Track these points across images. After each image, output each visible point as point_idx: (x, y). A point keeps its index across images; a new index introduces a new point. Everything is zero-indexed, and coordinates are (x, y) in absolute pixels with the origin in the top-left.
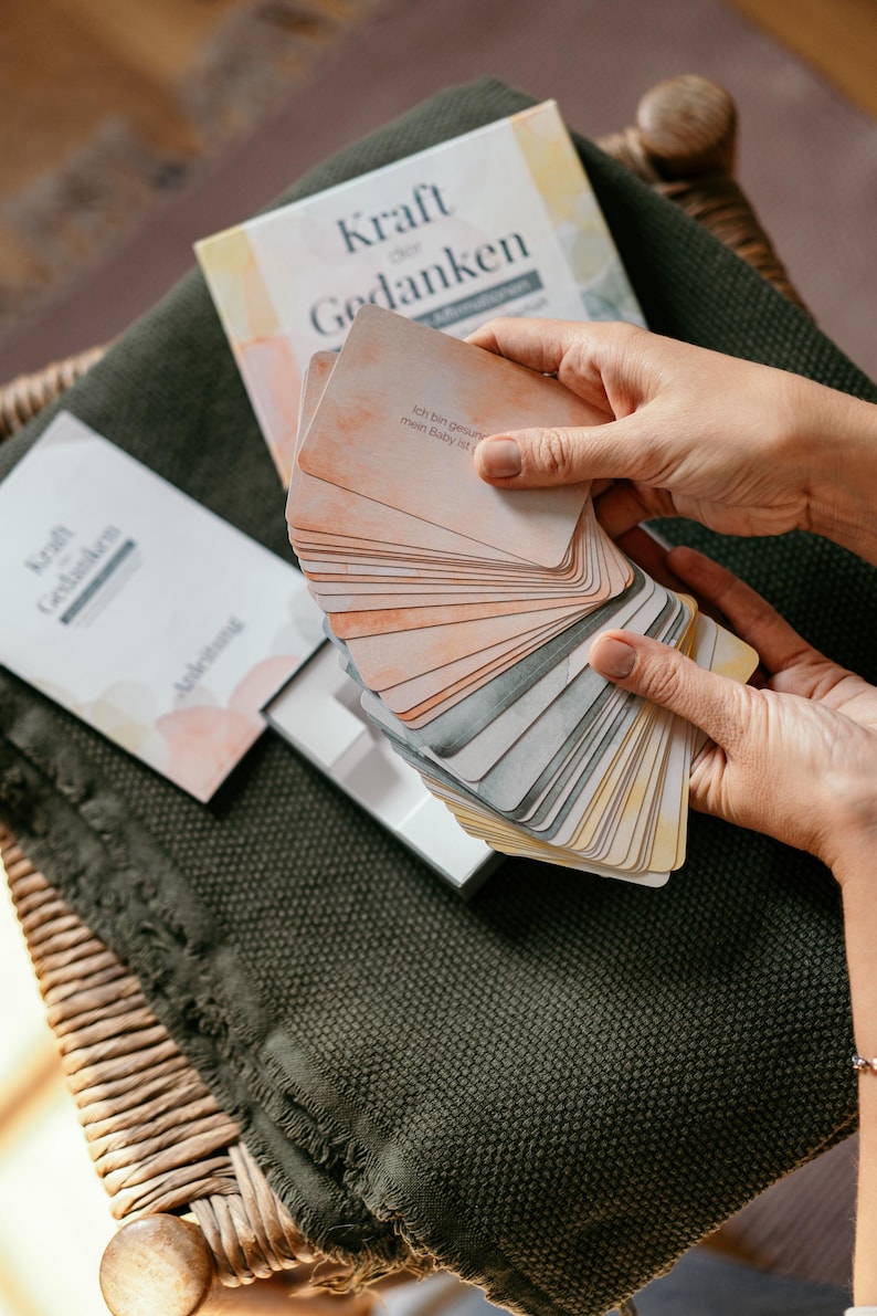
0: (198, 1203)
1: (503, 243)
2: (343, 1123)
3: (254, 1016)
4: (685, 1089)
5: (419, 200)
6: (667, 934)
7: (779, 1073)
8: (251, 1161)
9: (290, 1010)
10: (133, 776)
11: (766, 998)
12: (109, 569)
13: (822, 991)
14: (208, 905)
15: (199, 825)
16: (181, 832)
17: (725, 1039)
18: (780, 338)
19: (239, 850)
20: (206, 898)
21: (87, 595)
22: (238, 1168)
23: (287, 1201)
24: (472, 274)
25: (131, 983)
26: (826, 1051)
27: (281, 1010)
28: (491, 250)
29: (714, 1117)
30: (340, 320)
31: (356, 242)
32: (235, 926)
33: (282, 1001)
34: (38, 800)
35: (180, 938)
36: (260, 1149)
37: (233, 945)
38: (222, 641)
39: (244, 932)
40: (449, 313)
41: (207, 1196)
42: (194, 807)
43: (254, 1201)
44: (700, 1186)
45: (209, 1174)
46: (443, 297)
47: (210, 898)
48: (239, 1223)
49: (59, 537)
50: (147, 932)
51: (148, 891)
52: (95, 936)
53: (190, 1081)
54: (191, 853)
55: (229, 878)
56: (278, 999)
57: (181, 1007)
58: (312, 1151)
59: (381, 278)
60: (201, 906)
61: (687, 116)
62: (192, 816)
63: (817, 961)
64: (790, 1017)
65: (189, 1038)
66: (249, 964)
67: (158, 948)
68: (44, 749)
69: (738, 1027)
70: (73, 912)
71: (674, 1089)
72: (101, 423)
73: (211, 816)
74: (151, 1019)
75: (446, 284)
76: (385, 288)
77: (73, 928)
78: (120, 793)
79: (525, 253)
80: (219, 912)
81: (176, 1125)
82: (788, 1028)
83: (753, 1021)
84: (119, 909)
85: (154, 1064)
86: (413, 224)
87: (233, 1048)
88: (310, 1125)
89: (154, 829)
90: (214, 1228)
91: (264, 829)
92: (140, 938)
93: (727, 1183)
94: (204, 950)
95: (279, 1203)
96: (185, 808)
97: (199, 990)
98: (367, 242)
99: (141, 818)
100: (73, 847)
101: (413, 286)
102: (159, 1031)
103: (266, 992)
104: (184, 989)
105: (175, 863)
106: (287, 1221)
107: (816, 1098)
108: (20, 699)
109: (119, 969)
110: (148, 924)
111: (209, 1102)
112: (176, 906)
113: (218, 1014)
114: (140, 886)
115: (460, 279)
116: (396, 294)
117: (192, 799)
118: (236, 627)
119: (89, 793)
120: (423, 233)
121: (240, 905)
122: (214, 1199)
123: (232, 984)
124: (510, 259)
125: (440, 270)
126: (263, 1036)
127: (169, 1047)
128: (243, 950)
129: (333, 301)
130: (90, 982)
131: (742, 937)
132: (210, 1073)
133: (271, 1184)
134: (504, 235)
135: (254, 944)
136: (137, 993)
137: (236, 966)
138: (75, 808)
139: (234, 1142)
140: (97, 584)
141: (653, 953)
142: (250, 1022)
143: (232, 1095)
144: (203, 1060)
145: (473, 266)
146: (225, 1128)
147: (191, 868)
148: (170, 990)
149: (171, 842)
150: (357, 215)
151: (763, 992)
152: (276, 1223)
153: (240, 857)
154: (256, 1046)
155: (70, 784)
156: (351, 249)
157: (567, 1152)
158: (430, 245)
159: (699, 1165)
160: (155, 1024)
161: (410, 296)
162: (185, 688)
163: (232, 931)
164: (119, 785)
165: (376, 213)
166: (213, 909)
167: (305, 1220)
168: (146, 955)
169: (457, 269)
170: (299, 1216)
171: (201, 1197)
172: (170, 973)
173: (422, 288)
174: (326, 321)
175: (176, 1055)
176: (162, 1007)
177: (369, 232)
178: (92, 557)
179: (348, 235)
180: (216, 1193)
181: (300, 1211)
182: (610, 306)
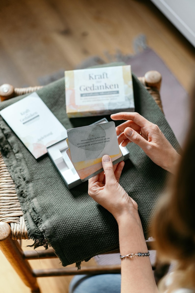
0: (12, 223)
1: (115, 85)
2: (41, 215)
3: (32, 195)
4: (99, 225)
5: (103, 75)
8: (23, 219)
9: (38, 195)
10: (25, 151)
12: (34, 118)
14: (31, 175)
15: (34, 162)
16: (31, 162)
19: (39, 168)
20: (31, 174)
21: (29, 121)
22: (21, 220)
23: (27, 226)
24: (108, 88)
25: (14, 186)
27: (37, 195)
28: (113, 85)
29: (102, 232)
30: (84, 90)
31: (91, 78)
32: (34, 180)
33: (38, 193)
34: (9, 152)
35: (24, 179)
36: (26, 217)
37: (33, 183)
38: (48, 135)
39: (35, 181)
40: (103, 93)
41: (14, 223)
42: (34, 159)
43: (22, 225)
44: (97, 244)
45: (16, 219)
46: (102, 91)
47: (32, 174)
48: (18, 228)
49: (27, 111)
50: (19, 178)
51: (22, 170)
52: (11, 176)
53: (18, 204)
54: (31, 166)
55: (36, 172)
56: (37, 193)
57: (21, 191)
58: (34, 219)
60: (30, 175)
62: (33, 160)
65: (20, 197)
66: (34, 186)
67: (20, 181)
68: (13, 143)
70: (8, 172)
71: (97, 225)
72: (41, 96)
73: (36, 161)
74: (15, 192)
75: (103, 88)
76: (93, 86)
77: (8, 174)
78: (23, 153)
79: (118, 87)
80: (32, 177)
81: (13, 210)
84: (16, 173)
85: (13, 200)
86: (101, 78)
87: (27, 200)
88: (35, 214)
89: (26, 161)
90: (13, 227)
91: (44, 166)
92: (18, 178)
93: (101, 245)
94: (28, 182)
95: (26, 226)
96: (33, 159)
97: (24, 189)
98: (93, 79)
99: (25, 159)
100: (12, 161)
101: (98, 87)
102: (16, 194)
103: (36, 191)
104: (22, 188)
105: (28, 167)
106: (26, 230)
108: (12, 134)
109: (13, 183)
110: (20, 176)
111: (20, 208)
112: (25, 174)
113: (26, 193)
114: (21, 169)
115: (106, 88)
116: (95, 88)
117: (34, 158)
118: (51, 134)
119: (18, 152)
120: (102, 80)
121: (36, 177)
122: (15, 223)
123: (30, 189)
124: (115, 87)
125: (103, 86)
126: (32, 198)
127: (16, 198)
128: (34, 184)
129: (84, 86)
130: (7, 183)
132: (22, 204)
133: (25, 223)
135: (36, 183)
136: (14, 187)
137: (32, 186)
138: (15, 154)
139: (22, 216)
140: (31, 120)
142: (31, 196)
143: (24, 208)
144: (21, 201)
145: (109, 87)
146: (21, 213)
147: (30, 169)
148: (20, 188)
149: (28, 163)
150: (93, 74)
152: (24, 230)
153: (39, 169)
154: (31, 200)
155: (15, 150)
156: (90, 79)
157: (76, 229)
158: (103, 82)
159: (97, 240)
161: (97, 89)
162: (39, 140)
163: (33, 180)
164: (23, 152)
165: (96, 74)
166: (31, 176)
168: (18, 181)
169: (106, 87)
170: (28, 229)
171: (13, 223)
172: (21, 185)
173: (99, 88)
174: (82, 89)
175: (17, 199)
176: (18, 190)
177: (94, 77)
178: (32, 115)
179: (90, 77)
180: (16, 223)
181: (29, 228)
182: (129, 99)
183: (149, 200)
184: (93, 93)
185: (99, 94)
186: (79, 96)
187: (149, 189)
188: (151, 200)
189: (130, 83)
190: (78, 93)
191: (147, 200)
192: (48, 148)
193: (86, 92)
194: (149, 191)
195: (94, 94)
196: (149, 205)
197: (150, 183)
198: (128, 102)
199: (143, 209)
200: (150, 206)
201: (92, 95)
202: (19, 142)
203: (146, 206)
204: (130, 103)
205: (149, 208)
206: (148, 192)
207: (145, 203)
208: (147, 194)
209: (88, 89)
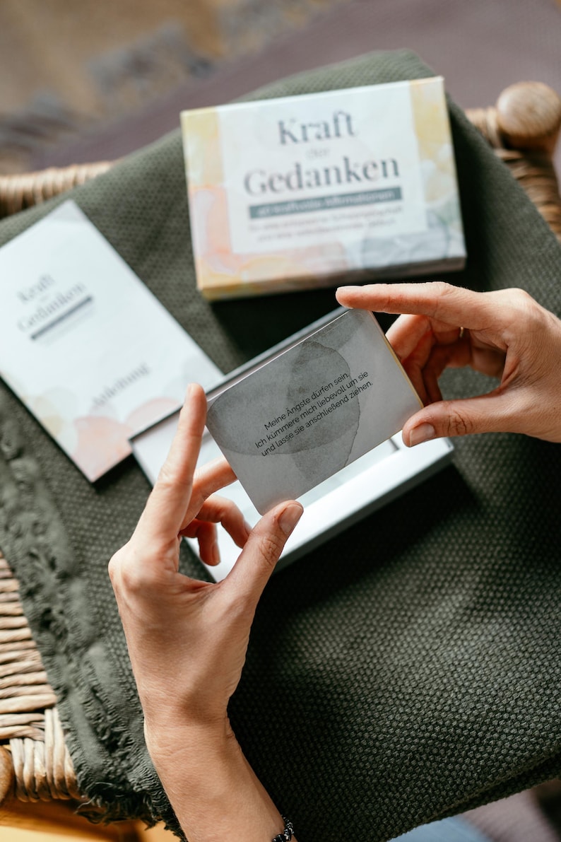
0: (16, 740)
1: (384, 164)
3: (85, 630)
5: (336, 121)
6: (369, 648)
7: (413, 763)
8: (58, 724)
9: (110, 632)
10: (49, 451)
11: (419, 710)
12: (71, 312)
13: (457, 717)
14: (76, 548)
15: (84, 494)
16: (72, 496)
17: (384, 730)
18: (551, 273)
19: (105, 518)
20: (76, 545)
21: (52, 325)
22: (48, 725)
23: (74, 757)
24: (358, 178)
25: (13, 584)
26: (449, 757)
27: (104, 630)
28: (375, 166)
29: (364, 780)
30: (263, 187)
31: (288, 139)
32: (89, 567)
33: (106, 625)
35: (52, 565)
36: (66, 718)
37: (84, 578)
38: (133, 377)
39: (94, 572)
40: (336, 201)
41: (23, 738)
42: (84, 482)
43: (52, 749)
45: (28, 724)
46: (335, 189)
47: (79, 545)
48: (38, 761)
49: (45, 282)
50: (33, 556)
51: (40, 529)
53: (33, 658)
54: (74, 512)
55: (94, 535)
56: (104, 622)
57: (41, 611)
58: (99, 730)
59: (298, 166)
60: (70, 548)
61: (531, 110)
62: (81, 488)
63: (460, 696)
64: (430, 728)
65: (41, 631)
66: (91, 595)
67: (37, 568)
69: (395, 724)
72: (93, 214)
73: (93, 490)
74: (19, 611)
75: (339, 181)
76: (299, 173)
78: (39, 460)
79: (396, 173)
80: (81, 555)
81: (16, 685)
82: (427, 734)
83: (405, 723)
84: (19, 535)
85: (13, 641)
86: (328, 136)
87: (68, 647)
88: (102, 713)
89: (55, 489)
90: (21, 760)
91: (126, 508)
92: (27, 559)
94: (65, 577)
95: (68, 755)
96: (79, 481)
97: (55, 603)
98: (295, 140)
99: (48, 480)
101: (317, 177)
102: (22, 621)
103: (98, 616)
104: (47, 600)
105: (62, 515)
106: (69, 770)
107: (436, 786)
109: (8, 573)
110: (34, 551)
111: (42, 676)
112: (55, 543)
113: (63, 622)
114: (36, 524)
115: (349, 180)
116: (305, 178)
117: (83, 477)
118: (144, 371)
119: (19, 454)
120: (333, 143)
122: (27, 740)
123: (77, 605)
124: (385, 175)
125: (338, 171)
126: (88, 644)
127: (26, 632)
128: (91, 584)
129: (262, 173)
131: (417, 665)
132: (48, 659)
133: (67, 742)
134: (386, 157)
135: (98, 582)
136: (15, 591)
137: (83, 594)
138: (7, 462)
139: (51, 707)
140: (61, 319)
141: (355, 659)
142: (83, 633)
143: (58, 677)
144: (46, 649)
145: (360, 173)
146: (48, 695)
147: (72, 521)
148: (38, 597)
149: (64, 501)
150: (293, 121)
151: (418, 705)
152: (62, 768)
153: (105, 522)
154: (82, 650)
155: (8, 444)
156: (283, 141)
158: (335, 152)
160: (21, 615)
161: (313, 182)
162: (100, 402)
163: (86, 570)
164: (39, 455)
165: (306, 122)
166: (78, 552)
167: (81, 772)
168: (28, 571)
169: (349, 173)
170: (79, 769)
171: (19, 737)
172: (40, 586)
173: (323, 179)
174: (255, 185)
175: (29, 639)
176: (30, 607)
177: (298, 133)
178: (63, 300)
179: (283, 132)
180: (30, 738)
181: (81, 766)
182: (443, 223)
183: (540, 642)
184: (299, 202)
185: (324, 203)
186: (245, 214)
187: (536, 594)
188: (549, 643)
189: (446, 151)
190: (239, 202)
191: (533, 643)
192: (133, 440)
193: (270, 197)
194: (538, 603)
195: (302, 206)
196: (539, 663)
197: (540, 571)
198: (438, 234)
199: (517, 682)
200: (543, 670)
201: (293, 212)
202: (21, 414)
203: (529, 669)
204: (448, 238)
205: (540, 676)
206: (535, 610)
207: (524, 652)
208: (532, 616)
209: (279, 185)
